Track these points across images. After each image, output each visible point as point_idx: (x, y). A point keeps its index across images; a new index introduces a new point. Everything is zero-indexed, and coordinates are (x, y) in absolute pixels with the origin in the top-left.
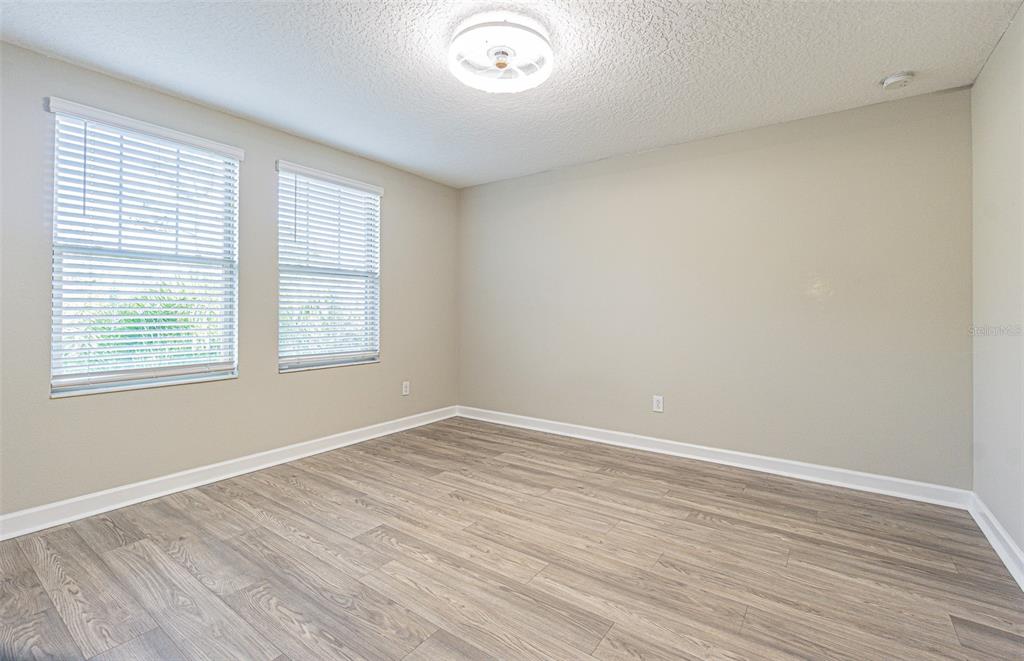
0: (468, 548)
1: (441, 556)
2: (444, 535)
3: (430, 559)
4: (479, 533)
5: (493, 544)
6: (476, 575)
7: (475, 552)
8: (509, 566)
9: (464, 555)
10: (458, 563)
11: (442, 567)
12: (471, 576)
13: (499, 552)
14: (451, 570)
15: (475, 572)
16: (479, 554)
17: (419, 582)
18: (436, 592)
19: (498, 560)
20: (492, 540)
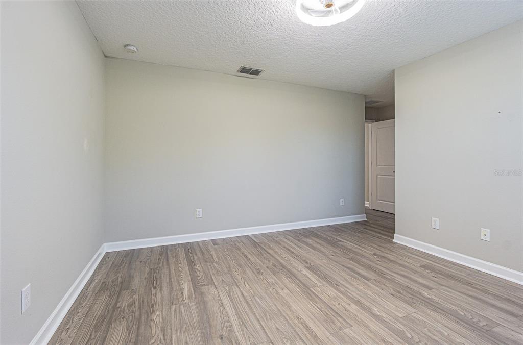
0: (350, 310)
1: (369, 310)
2: (367, 327)
3: (376, 310)
4: (340, 320)
5: (334, 307)
6: (349, 294)
7: (347, 306)
8: (331, 293)
9: (354, 306)
10: (358, 303)
11: (368, 304)
12: (352, 294)
13: (332, 302)
14: (363, 301)
15: (350, 297)
16: (344, 304)
17: (380, 300)
18: (369, 293)
19: (335, 298)
20: (334, 311)
